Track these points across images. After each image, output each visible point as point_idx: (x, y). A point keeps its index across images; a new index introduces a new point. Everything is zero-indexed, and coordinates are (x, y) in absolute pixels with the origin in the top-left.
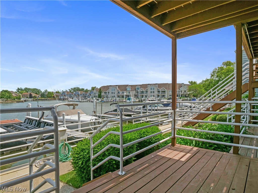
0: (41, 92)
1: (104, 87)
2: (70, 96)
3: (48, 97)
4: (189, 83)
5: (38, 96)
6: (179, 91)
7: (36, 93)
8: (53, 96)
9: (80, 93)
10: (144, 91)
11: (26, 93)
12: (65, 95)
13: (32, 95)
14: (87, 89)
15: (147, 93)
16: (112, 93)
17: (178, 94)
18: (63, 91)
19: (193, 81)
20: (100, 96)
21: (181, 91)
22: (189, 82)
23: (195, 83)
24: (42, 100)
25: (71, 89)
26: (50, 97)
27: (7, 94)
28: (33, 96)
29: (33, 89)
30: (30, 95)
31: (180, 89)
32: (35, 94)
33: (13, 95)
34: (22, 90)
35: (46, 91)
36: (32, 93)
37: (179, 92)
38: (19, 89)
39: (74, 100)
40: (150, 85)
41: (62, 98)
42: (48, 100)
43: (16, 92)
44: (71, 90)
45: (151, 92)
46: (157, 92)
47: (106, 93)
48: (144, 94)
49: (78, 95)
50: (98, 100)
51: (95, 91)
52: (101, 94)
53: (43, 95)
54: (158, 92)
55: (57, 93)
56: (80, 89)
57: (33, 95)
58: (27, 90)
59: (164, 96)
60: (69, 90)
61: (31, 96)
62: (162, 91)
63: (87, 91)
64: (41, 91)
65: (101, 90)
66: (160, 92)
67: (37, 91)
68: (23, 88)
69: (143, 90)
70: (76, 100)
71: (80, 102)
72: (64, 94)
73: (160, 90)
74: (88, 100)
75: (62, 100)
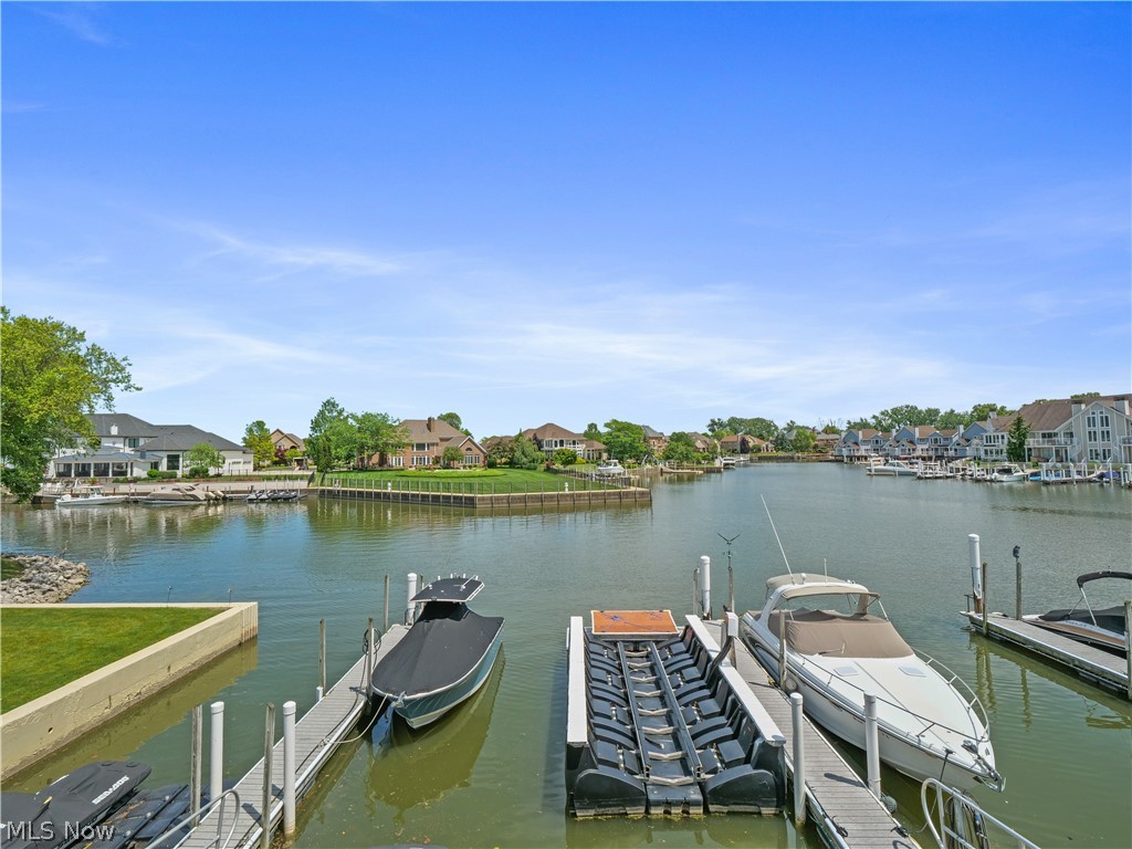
0: (776, 428)
1: (1041, 406)
2: (877, 447)
3: (798, 449)
5: (767, 446)
7: (761, 437)
8: (813, 444)
9: (917, 435)
11: (733, 438)
12: (856, 444)
13: (748, 442)
14: (952, 411)
16: (1092, 435)
18: (849, 423)
20: (1017, 453)
24: (778, 459)
25: (882, 413)
26: (802, 449)
27: (681, 448)
28: (751, 445)
29: (754, 420)
30: (744, 442)
32: (756, 440)
33: (699, 444)
34: (721, 425)
35: (791, 427)
36: (748, 438)
38: (713, 423)
39: (891, 468)
41: (845, 452)
42: (798, 458)
43: (705, 435)
44: (880, 417)
47: (1056, 435)
49: (912, 442)
50: (1008, 471)
51: (989, 426)
52: (1022, 444)
53: (780, 443)
55: (826, 432)
56: (920, 412)
57: (752, 442)
58: (735, 424)
60: (874, 417)
61: (744, 449)
63: (951, 420)
64: (775, 426)
65: (1025, 425)
67: (762, 427)
68: (725, 419)
70: (897, 469)
71: (919, 478)
72: (853, 441)
74: (958, 470)
75: (845, 460)
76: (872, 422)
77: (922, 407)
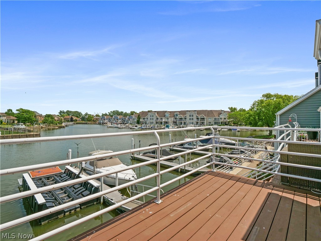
0: (82, 114)
1: (143, 113)
2: (109, 120)
3: (88, 121)
4: (229, 110)
5: (79, 120)
6: (219, 118)
7: (77, 117)
8: (93, 119)
9: (119, 118)
10: (183, 117)
11: (68, 117)
12: (104, 119)
13: (73, 118)
14: (126, 112)
15: (186, 120)
16: (151, 119)
17: (218, 122)
18: (102, 114)
19: (233, 107)
20: (138, 122)
21: (221, 118)
22: (229, 108)
23: (235, 109)
24: (82, 123)
25: (111, 112)
26: (89, 121)
27: (50, 119)
28: (74, 119)
29: (75, 112)
30: (72, 118)
31: (220, 116)
32: (76, 118)
33: (56, 118)
34: (64, 112)
35: (86, 114)
36: (73, 117)
37: (219, 120)
38: (61, 112)
39: (113, 126)
40: (189, 111)
41: (101, 122)
42: (88, 123)
43: (58, 115)
44: (110, 113)
45: (190, 119)
46: (196, 120)
47: (145, 119)
48: (183, 121)
49: (117, 119)
50: (136, 126)
51: (133, 116)
52: (139, 120)
53: (83, 119)
54: (197, 118)
55: (96, 116)
56: (119, 112)
57: (74, 118)
58: (68, 112)
59: (203, 123)
60: (109, 113)
61: (72, 120)
62: (201, 118)
63: (126, 115)
64: (81, 114)
65: (140, 116)
66: (199, 120)
67: (78, 114)
68: (65, 111)
69: (181, 117)
70: (114, 126)
71: (119, 128)
73: (199, 117)
74: (127, 126)
75: (101, 124)
76: (108, 114)
77: (120, 111)
